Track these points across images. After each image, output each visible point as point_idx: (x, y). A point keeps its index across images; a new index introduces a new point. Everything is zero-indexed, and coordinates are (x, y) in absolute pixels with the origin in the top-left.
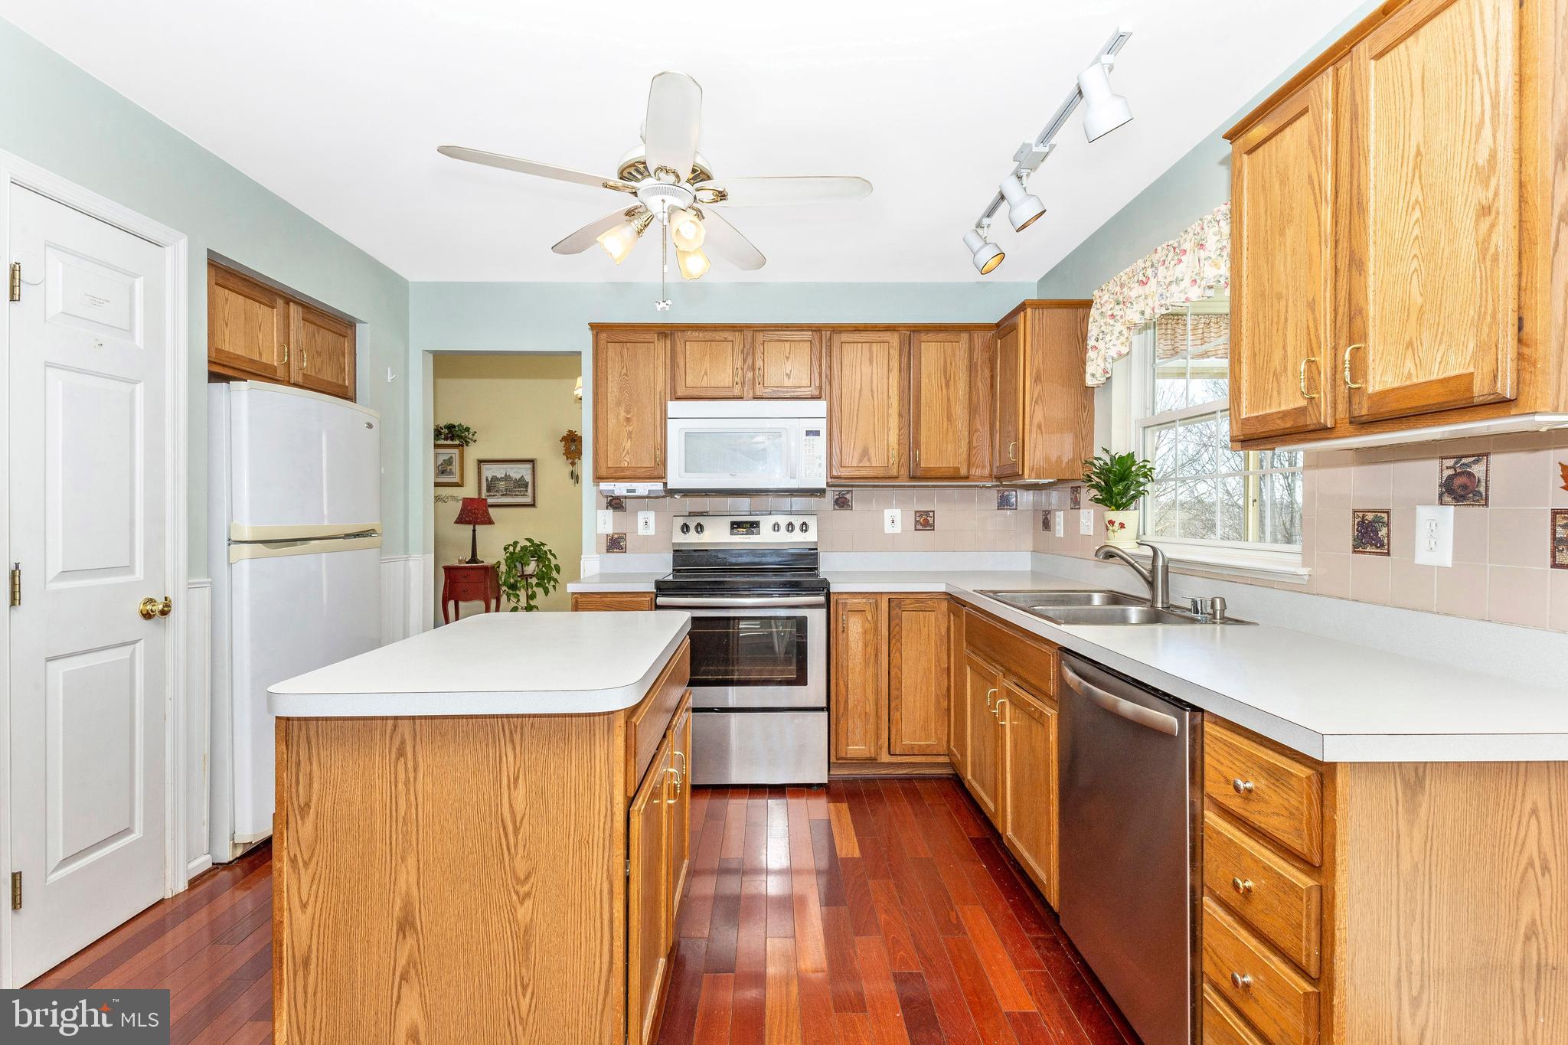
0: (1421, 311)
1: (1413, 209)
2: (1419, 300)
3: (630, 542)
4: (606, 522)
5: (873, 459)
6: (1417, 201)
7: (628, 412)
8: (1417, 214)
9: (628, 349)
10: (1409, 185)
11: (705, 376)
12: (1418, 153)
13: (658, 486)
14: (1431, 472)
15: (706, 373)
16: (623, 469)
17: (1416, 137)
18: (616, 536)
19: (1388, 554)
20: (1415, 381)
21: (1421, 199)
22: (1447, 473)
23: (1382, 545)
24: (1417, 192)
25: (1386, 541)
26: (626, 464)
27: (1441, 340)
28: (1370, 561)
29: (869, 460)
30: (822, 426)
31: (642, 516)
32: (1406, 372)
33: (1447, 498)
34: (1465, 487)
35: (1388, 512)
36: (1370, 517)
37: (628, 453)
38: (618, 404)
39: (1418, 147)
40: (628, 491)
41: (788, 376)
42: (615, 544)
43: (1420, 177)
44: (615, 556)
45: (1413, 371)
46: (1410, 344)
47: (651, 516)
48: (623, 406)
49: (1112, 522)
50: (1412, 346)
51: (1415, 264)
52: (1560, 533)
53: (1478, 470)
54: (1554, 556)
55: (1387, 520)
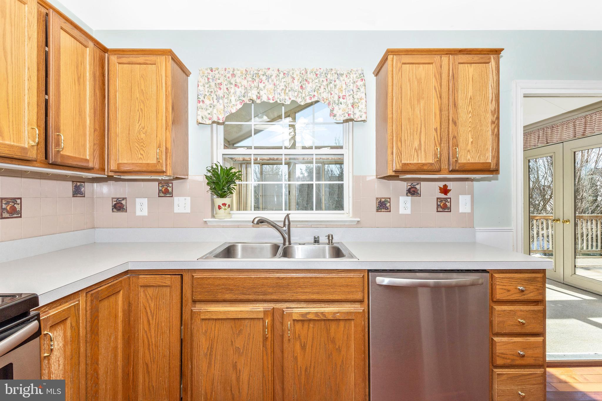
0: (472, 142)
1: (469, 113)
2: (472, 140)
6: (470, 111)
8: (470, 115)
10: (468, 106)
12: (471, 98)
14: (404, 186)
17: (470, 94)
19: (390, 211)
20: (471, 161)
21: (471, 111)
22: (409, 187)
23: (388, 209)
24: (470, 109)
25: (389, 207)
27: (478, 152)
28: (383, 214)
32: (468, 158)
33: (409, 194)
34: (414, 191)
35: (390, 199)
36: (383, 200)
39: (471, 96)
43: (471, 105)
45: (470, 159)
46: (469, 151)
49: (225, 204)
50: (470, 151)
51: (470, 129)
52: (439, 203)
53: (418, 187)
54: (437, 209)
55: (389, 201)
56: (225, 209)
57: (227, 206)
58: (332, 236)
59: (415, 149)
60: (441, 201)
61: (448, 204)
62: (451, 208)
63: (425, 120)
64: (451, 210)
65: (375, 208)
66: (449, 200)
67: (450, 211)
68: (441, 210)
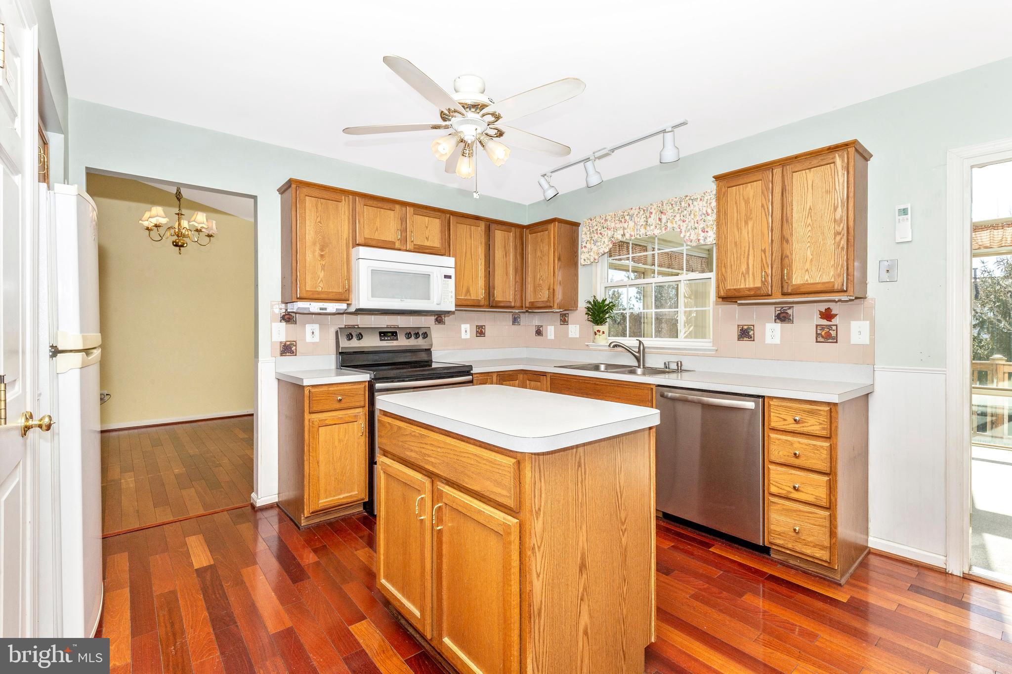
0: (811, 260)
1: (808, 226)
2: (811, 257)
3: (300, 348)
4: (280, 332)
5: (472, 295)
6: (810, 224)
7: (322, 250)
8: (810, 228)
9: (321, 204)
10: (806, 219)
11: (377, 232)
12: (810, 209)
13: (343, 306)
14: (772, 311)
15: (377, 229)
16: (319, 293)
17: (809, 204)
18: (288, 343)
19: (754, 340)
20: (809, 282)
21: (811, 224)
22: (777, 312)
23: (751, 337)
24: (809, 221)
25: (753, 336)
26: (320, 289)
27: (820, 271)
28: (745, 343)
29: (470, 295)
30: (451, 272)
31: (309, 328)
32: (806, 279)
33: (778, 321)
34: (785, 317)
35: (754, 326)
36: (745, 327)
37: (322, 280)
38: (314, 244)
39: (810, 206)
40: (321, 309)
41: (427, 239)
42: (287, 349)
43: (811, 217)
44: (288, 359)
45: (809, 279)
46: (807, 270)
47: (316, 327)
48: (318, 245)
49: (599, 331)
51: (809, 244)
52: (819, 332)
53: (790, 312)
54: (817, 339)
55: (753, 328)
56: (600, 335)
57: (601, 332)
58: (681, 362)
59: (742, 273)
60: (822, 329)
61: (833, 333)
62: (837, 338)
63: (753, 242)
64: (837, 340)
65: (736, 337)
66: (834, 328)
67: (836, 342)
68: (822, 340)
